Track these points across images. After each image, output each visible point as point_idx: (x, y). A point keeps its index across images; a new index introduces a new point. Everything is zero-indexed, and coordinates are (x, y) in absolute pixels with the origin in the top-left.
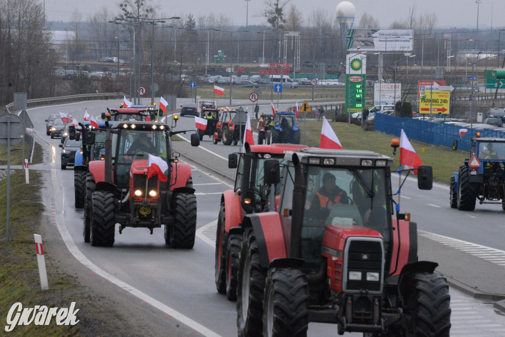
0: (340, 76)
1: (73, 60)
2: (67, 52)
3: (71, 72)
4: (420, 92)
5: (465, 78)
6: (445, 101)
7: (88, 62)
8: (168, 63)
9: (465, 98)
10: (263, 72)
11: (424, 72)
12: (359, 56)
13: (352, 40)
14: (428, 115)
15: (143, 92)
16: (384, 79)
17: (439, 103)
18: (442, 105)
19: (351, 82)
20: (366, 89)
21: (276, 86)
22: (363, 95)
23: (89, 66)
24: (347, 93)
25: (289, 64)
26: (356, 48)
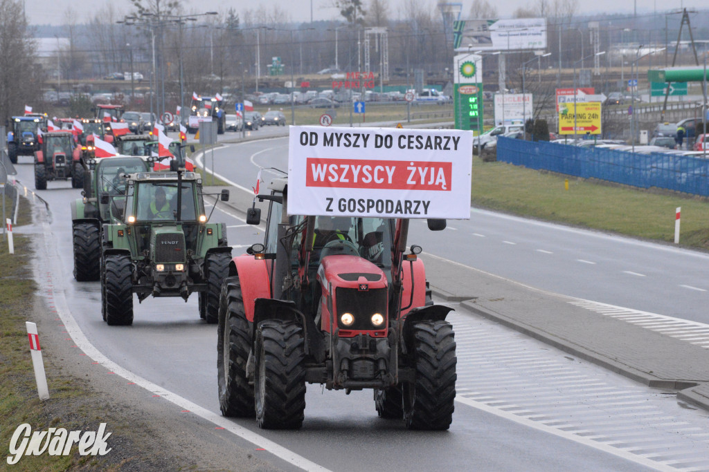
0: (447, 86)
1: (68, 79)
2: (59, 67)
3: (65, 95)
4: (560, 104)
5: (621, 84)
6: (595, 116)
7: (90, 81)
8: (203, 78)
9: (622, 110)
10: (337, 86)
11: (563, 77)
12: (471, 58)
13: (460, 36)
14: (571, 136)
15: (169, 119)
16: (507, 87)
17: (587, 119)
18: (590, 122)
19: (462, 95)
20: (483, 103)
21: (356, 104)
22: (479, 112)
23: (91, 86)
24: (457, 110)
25: (373, 73)
26: (466, 46)
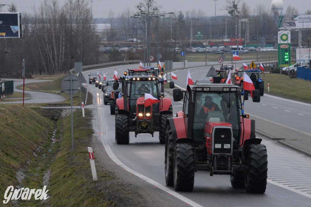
0: (275, 45)
1: (110, 41)
2: (106, 36)
3: (108, 48)
7: (119, 42)
8: (167, 41)
10: (226, 45)
12: (286, 32)
13: (281, 22)
15: (152, 59)
16: (302, 46)
19: (282, 49)
20: (291, 52)
22: (289, 56)
23: (120, 44)
24: (279, 55)
25: (242, 39)
26: (284, 27)
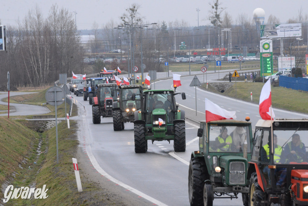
0: (257, 54)
1: (94, 53)
2: (90, 48)
3: (93, 60)
7: (103, 53)
8: (151, 51)
10: (209, 54)
12: (267, 41)
13: (263, 32)
15: (136, 69)
16: (284, 54)
19: (264, 58)
20: (273, 61)
21: (217, 62)
22: (271, 65)
23: (104, 55)
24: (261, 64)
25: (225, 48)
26: (266, 36)
